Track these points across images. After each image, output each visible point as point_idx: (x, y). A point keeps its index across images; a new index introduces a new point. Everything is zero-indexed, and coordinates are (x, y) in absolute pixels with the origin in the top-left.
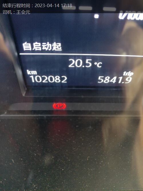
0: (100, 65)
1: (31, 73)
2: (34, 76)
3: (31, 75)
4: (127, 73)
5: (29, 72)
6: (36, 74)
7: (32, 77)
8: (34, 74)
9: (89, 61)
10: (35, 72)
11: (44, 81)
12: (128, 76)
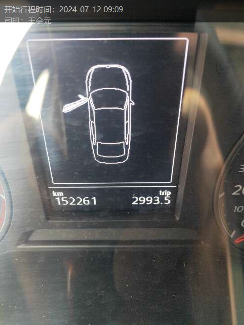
1: (57, 194)
2: (61, 197)
3: (57, 197)
4: (163, 192)
5: (54, 194)
6: (63, 195)
7: (58, 199)
8: (60, 195)
10: (61, 194)
11: (71, 204)
12: (166, 196)
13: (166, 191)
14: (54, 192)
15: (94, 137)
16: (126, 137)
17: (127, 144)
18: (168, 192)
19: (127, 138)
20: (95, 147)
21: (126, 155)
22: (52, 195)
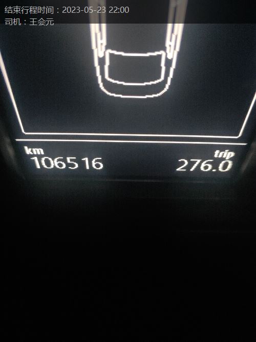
1: (32, 151)
2: (39, 157)
4: (221, 153)
5: (28, 151)
6: (43, 153)
10: (40, 151)
13: (226, 151)
14: (26, 148)
15: (101, 38)
16: (171, 41)
17: (169, 57)
18: (230, 153)
19: (173, 44)
20: (102, 61)
21: (165, 81)
22: (24, 151)
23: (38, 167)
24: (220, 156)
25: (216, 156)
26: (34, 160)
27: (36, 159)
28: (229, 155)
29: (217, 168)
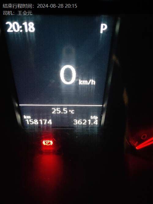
0: (73, 112)
1: (26, 117)
6: (30, 118)
9: (65, 110)
13: (95, 116)
14: (24, 116)
22: (24, 117)
23: (28, 123)
24: (93, 118)
25: (91, 118)
26: (26, 121)
27: (27, 120)
28: (96, 118)
29: (93, 123)
